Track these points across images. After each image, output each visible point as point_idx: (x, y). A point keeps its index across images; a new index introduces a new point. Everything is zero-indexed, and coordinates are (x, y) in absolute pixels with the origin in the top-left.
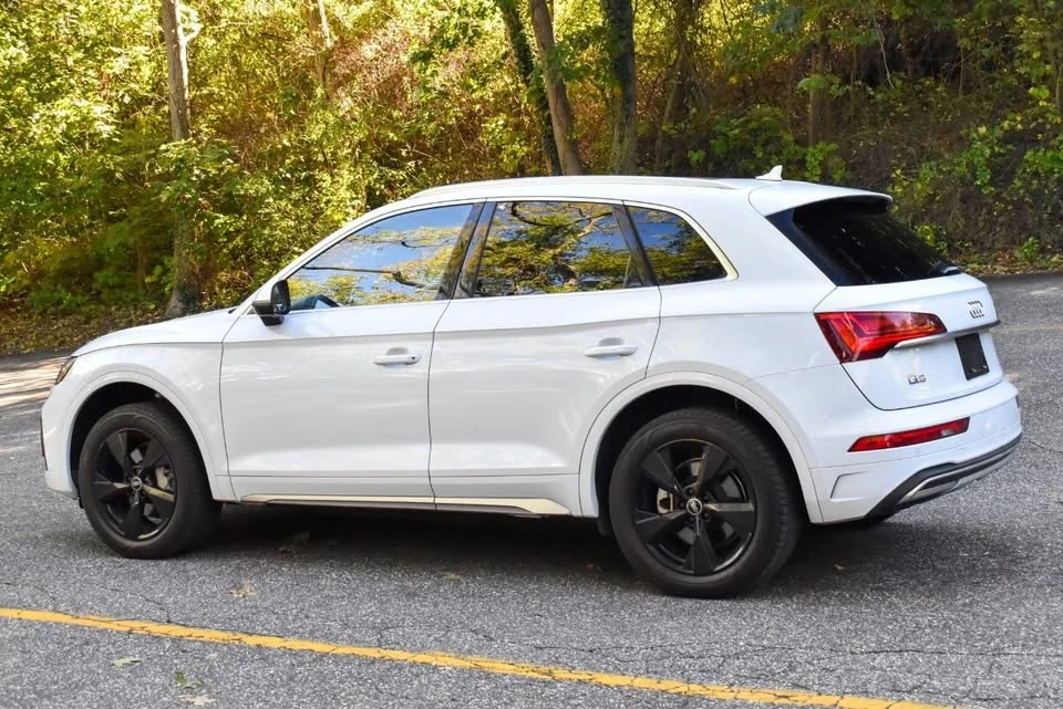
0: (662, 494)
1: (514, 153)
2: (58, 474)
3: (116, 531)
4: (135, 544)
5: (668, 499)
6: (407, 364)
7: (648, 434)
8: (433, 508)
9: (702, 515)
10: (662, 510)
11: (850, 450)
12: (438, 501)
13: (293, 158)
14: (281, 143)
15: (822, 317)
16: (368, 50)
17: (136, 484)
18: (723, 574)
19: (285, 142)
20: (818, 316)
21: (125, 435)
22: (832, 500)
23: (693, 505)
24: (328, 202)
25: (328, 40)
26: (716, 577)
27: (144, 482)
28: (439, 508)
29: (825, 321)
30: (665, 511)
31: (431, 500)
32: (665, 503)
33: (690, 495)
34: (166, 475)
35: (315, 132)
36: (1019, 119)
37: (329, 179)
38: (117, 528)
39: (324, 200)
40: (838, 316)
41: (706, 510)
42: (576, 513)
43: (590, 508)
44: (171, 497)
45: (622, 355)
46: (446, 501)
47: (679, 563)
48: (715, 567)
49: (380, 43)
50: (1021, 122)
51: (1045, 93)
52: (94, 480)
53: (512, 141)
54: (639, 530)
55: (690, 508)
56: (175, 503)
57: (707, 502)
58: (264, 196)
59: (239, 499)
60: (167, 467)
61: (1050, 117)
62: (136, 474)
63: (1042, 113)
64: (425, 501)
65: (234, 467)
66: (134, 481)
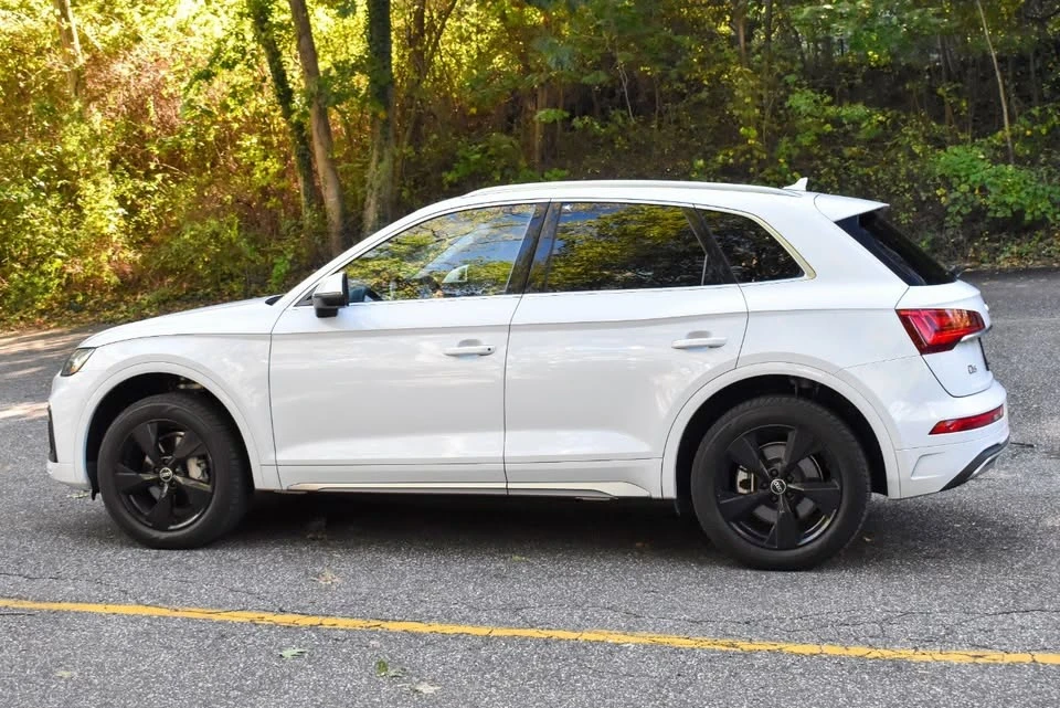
0: (742, 476)
1: (266, 169)
2: (71, 465)
3: (142, 523)
4: (164, 535)
5: (749, 481)
6: (482, 355)
7: (734, 420)
8: (505, 493)
9: (785, 494)
10: (741, 490)
11: (930, 433)
12: (510, 486)
13: (46, 167)
14: (34, 152)
15: (903, 313)
16: (121, 69)
17: (166, 474)
18: (809, 547)
19: (39, 152)
20: (898, 312)
21: (155, 425)
22: (913, 478)
23: (777, 486)
24: (92, 209)
25: (80, 58)
26: (800, 551)
27: (175, 473)
28: (510, 493)
29: (905, 317)
30: (745, 491)
31: (504, 486)
32: (745, 484)
33: (774, 477)
34: (199, 465)
35: (72, 144)
36: (731, 154)
37: (92, 187)
38: (143, 520)
39: (88, 207)
40: (916, 313)
41: (789, 490)
42: (656, 495)
43: (670, 492)
44: (208, 487)
45: (711, 347)
46: (518, 486)
47: (763, 539)
48: (799, 540)
49: (133, 63)
50: (733, 157)
51: (754, 133)
52: (116, 471)
53: (265, 158)
54: (723, 509)
55: (774, 487)
56: (212, 494)
57: (790, 482)
58: (27, 202)
59: (285, 488)
60: (199, 458)
61: (756, 153)
62: (166, 465)
63: (750, 150)
64: (496, 486)
65: (282, 456)
66: (165, 471)
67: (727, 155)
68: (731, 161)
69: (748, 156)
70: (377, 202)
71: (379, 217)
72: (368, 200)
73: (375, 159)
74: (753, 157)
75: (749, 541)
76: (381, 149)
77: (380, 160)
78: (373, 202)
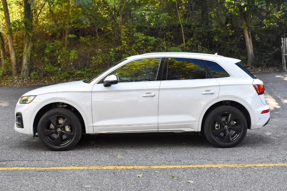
0: (217, 125)
4: (58, 147)
5: (218, 126)
6: (152, 96)
10: (216, 129)
11: (261, 113)
12: (159, 130)
17: (59, 130)
20: (253, 85)
22: (257, 124)
23: (226, 127)
27: (61, 130)
28: (159, 132)
30: (218, 129)
31: (157, 130)
32: (218, 127)
34: (68, 127)
42: (196, 131)
43: (200, 130)
46: (161, 130)
51: (126, 42)
52: (44, 130)
56: (74, 135)
59: (95, 133)
60: (69, 125)
61: (126, 47)
62: (59, 128)
63: (124, 47)
64: (155, 130)
65: (95, 124)
66: (58, 130)
67: (119, 48)
68: (120, 49)
69: (124, 48)
70: (27, 58)
71: (27, 62)
72: (24, 57)
73: (26, 46)
74: (125, 48)
75: (220, 141)
76: (28, 44)
77: (28, 46)
78: (25, 58)
